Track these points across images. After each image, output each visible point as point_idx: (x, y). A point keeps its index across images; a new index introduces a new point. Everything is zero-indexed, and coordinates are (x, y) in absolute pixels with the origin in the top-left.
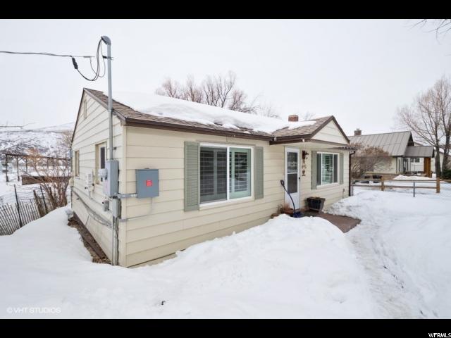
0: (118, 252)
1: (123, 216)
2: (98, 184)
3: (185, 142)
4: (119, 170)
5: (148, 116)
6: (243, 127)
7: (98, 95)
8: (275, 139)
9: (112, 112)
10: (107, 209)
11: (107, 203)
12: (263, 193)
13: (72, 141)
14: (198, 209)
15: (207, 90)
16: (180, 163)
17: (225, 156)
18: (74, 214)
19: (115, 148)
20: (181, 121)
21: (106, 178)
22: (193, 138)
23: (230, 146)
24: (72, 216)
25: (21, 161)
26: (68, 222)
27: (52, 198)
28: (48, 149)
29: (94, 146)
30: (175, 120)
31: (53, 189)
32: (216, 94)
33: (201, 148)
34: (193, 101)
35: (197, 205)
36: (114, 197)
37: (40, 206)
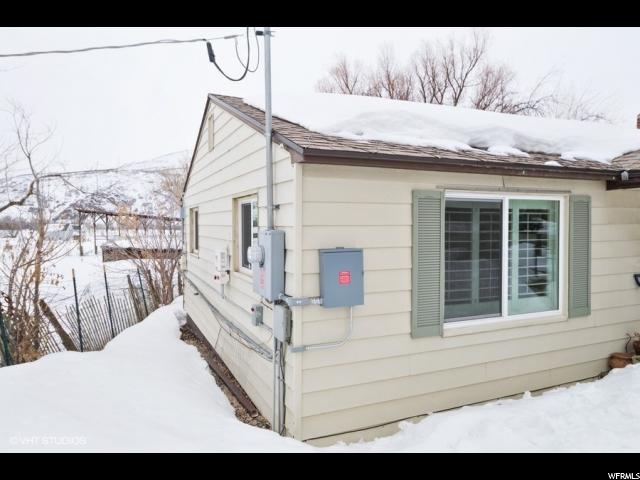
0: (284, 406)
1: (296, 340)
2: (237, 271)
3: (413, 192)
4: (285, 250)
5: (340, 140)
6: (536, 149)
7: (236, 106)
8: (625, 175)
9: (272, 136)
10: (259, 321)
11: (259, 310)
12: (588, 305)
13: (185, 190)
14: (441, 334)
15: (422, 73)
16: (404, 237)
17: (499, 218)
18: (188, 318)
19: (277, 207)
20: (404, 147)
21: (262, 265)
22: (429, 181)
23: (510, 197)
24: (184, 322)
25: (100, 222)
26: (180, 333)
27: (154, 290)
28: (134, 200)
29: (231, 201)
30: (393, 146)
31: (153, 273)
32: (441, 79)
33: (447, 202)
34: (392, 98)
35: (439, 324)
36: (279, 302)
37: (137, 302)
